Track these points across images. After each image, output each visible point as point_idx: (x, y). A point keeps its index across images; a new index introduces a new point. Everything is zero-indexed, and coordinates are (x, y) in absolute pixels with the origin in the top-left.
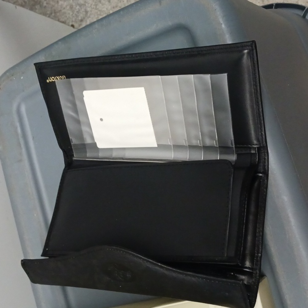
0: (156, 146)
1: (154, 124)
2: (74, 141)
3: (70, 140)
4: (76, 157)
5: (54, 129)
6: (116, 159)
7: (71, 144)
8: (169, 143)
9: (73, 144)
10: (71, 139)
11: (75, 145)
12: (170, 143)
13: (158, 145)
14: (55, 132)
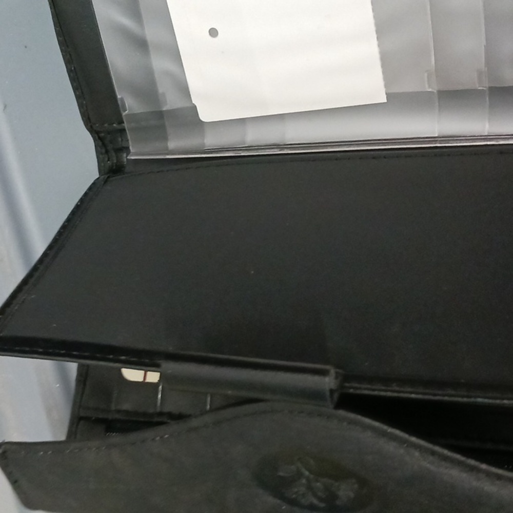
0: (384, 99)
1: (383, 29)
2: (130, 104)
3: (119, 102)
4: (137, 151)
5: (69, 71)
6: (259, 148)
7: (120, 115)
8: (427, 86)
9: (126, 115)
10: (122, 99)
11: (133, 117)
12: (430, 87)
13: (388, 95)
14: (72, 80)
